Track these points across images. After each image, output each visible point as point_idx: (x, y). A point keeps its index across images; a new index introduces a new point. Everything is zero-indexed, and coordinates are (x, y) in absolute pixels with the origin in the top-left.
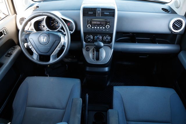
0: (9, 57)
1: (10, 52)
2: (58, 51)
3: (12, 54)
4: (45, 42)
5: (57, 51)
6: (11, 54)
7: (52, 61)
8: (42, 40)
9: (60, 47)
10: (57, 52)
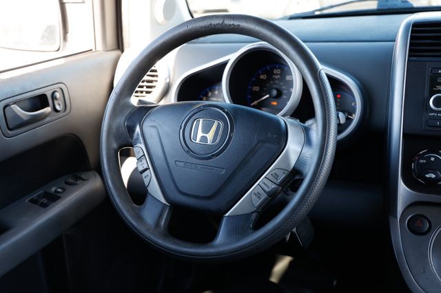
0: (45, 206)
1: (53, 189)
2: (264, 196)
3: (59, 198)
4: (209, 143)
5: (258, 195)
6: (54, 198)
7: (223, 242)
8: (200, 134)
9: (276, 176)
10: (257, 202)
